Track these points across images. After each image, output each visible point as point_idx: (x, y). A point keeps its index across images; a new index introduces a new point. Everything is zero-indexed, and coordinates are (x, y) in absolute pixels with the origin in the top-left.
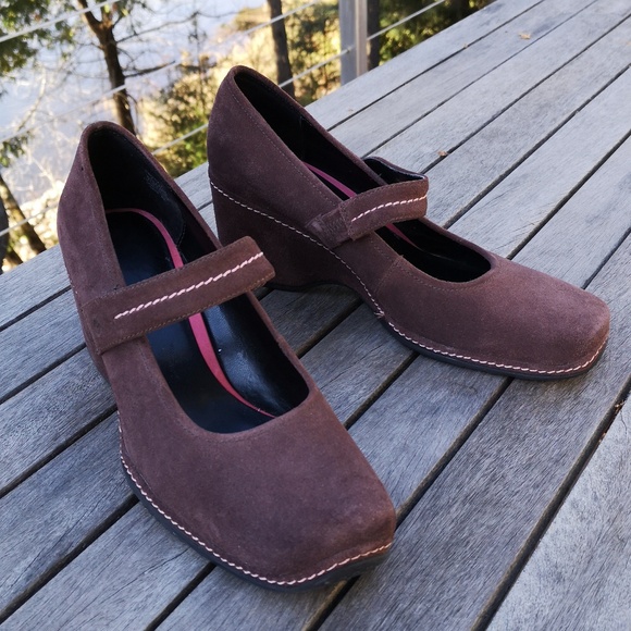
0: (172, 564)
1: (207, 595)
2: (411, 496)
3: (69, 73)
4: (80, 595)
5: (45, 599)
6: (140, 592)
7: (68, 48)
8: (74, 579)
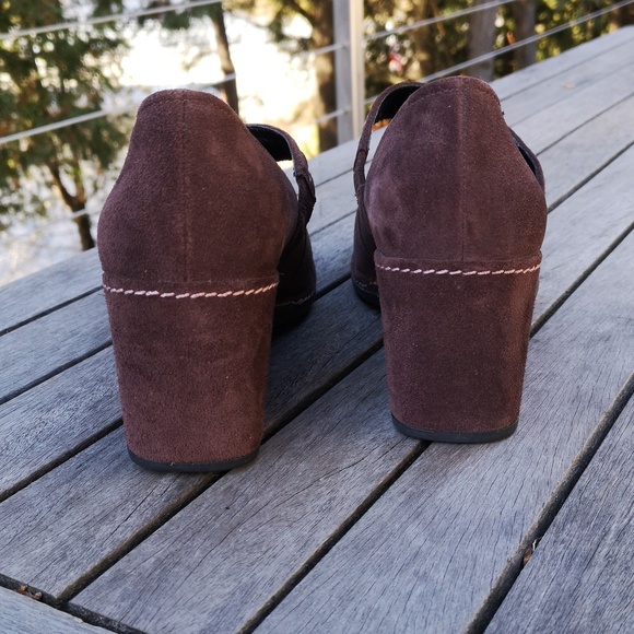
0: (351, 470)
1: (404, 496)
2: (612, 405)
3: (41, 247)
4: (247, 500)
5: (205, 505)
6: (319, 496)
7: (41, 221)
8: (235, 487)
